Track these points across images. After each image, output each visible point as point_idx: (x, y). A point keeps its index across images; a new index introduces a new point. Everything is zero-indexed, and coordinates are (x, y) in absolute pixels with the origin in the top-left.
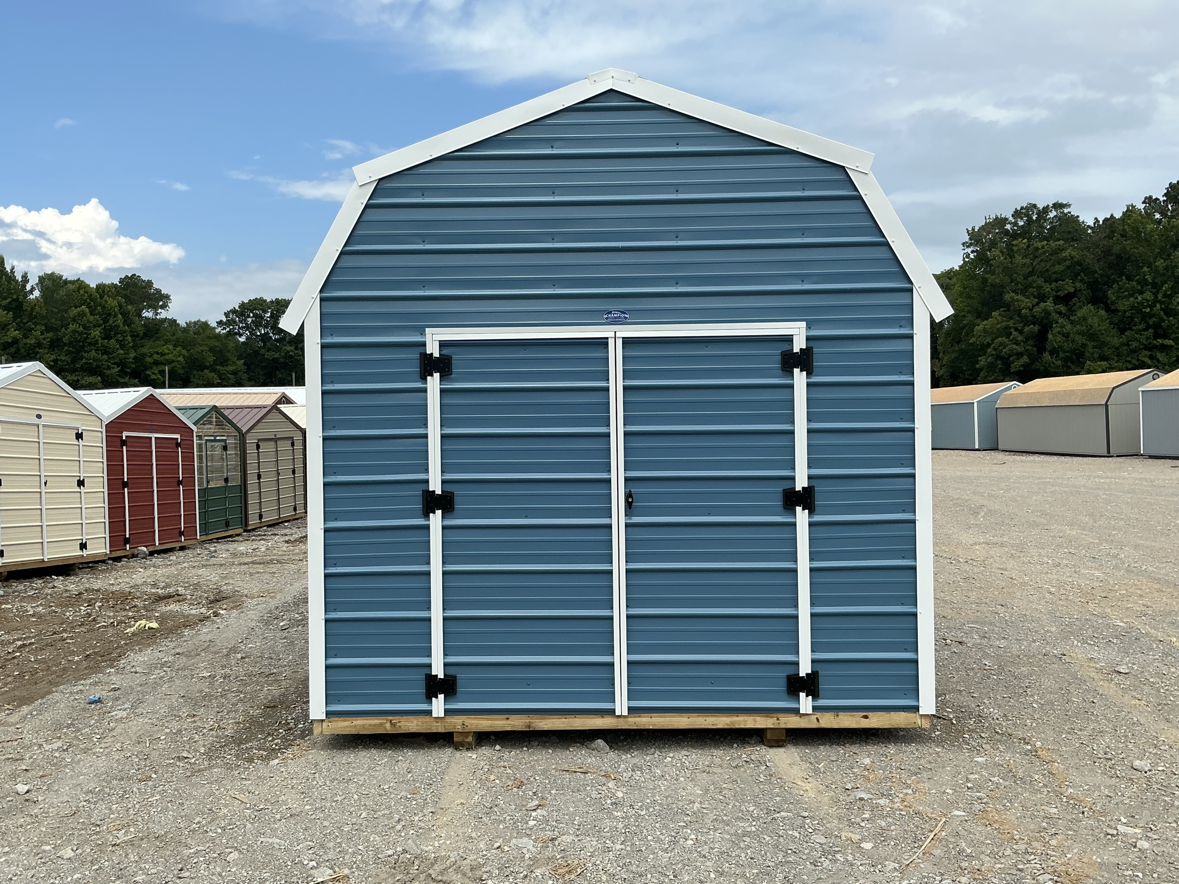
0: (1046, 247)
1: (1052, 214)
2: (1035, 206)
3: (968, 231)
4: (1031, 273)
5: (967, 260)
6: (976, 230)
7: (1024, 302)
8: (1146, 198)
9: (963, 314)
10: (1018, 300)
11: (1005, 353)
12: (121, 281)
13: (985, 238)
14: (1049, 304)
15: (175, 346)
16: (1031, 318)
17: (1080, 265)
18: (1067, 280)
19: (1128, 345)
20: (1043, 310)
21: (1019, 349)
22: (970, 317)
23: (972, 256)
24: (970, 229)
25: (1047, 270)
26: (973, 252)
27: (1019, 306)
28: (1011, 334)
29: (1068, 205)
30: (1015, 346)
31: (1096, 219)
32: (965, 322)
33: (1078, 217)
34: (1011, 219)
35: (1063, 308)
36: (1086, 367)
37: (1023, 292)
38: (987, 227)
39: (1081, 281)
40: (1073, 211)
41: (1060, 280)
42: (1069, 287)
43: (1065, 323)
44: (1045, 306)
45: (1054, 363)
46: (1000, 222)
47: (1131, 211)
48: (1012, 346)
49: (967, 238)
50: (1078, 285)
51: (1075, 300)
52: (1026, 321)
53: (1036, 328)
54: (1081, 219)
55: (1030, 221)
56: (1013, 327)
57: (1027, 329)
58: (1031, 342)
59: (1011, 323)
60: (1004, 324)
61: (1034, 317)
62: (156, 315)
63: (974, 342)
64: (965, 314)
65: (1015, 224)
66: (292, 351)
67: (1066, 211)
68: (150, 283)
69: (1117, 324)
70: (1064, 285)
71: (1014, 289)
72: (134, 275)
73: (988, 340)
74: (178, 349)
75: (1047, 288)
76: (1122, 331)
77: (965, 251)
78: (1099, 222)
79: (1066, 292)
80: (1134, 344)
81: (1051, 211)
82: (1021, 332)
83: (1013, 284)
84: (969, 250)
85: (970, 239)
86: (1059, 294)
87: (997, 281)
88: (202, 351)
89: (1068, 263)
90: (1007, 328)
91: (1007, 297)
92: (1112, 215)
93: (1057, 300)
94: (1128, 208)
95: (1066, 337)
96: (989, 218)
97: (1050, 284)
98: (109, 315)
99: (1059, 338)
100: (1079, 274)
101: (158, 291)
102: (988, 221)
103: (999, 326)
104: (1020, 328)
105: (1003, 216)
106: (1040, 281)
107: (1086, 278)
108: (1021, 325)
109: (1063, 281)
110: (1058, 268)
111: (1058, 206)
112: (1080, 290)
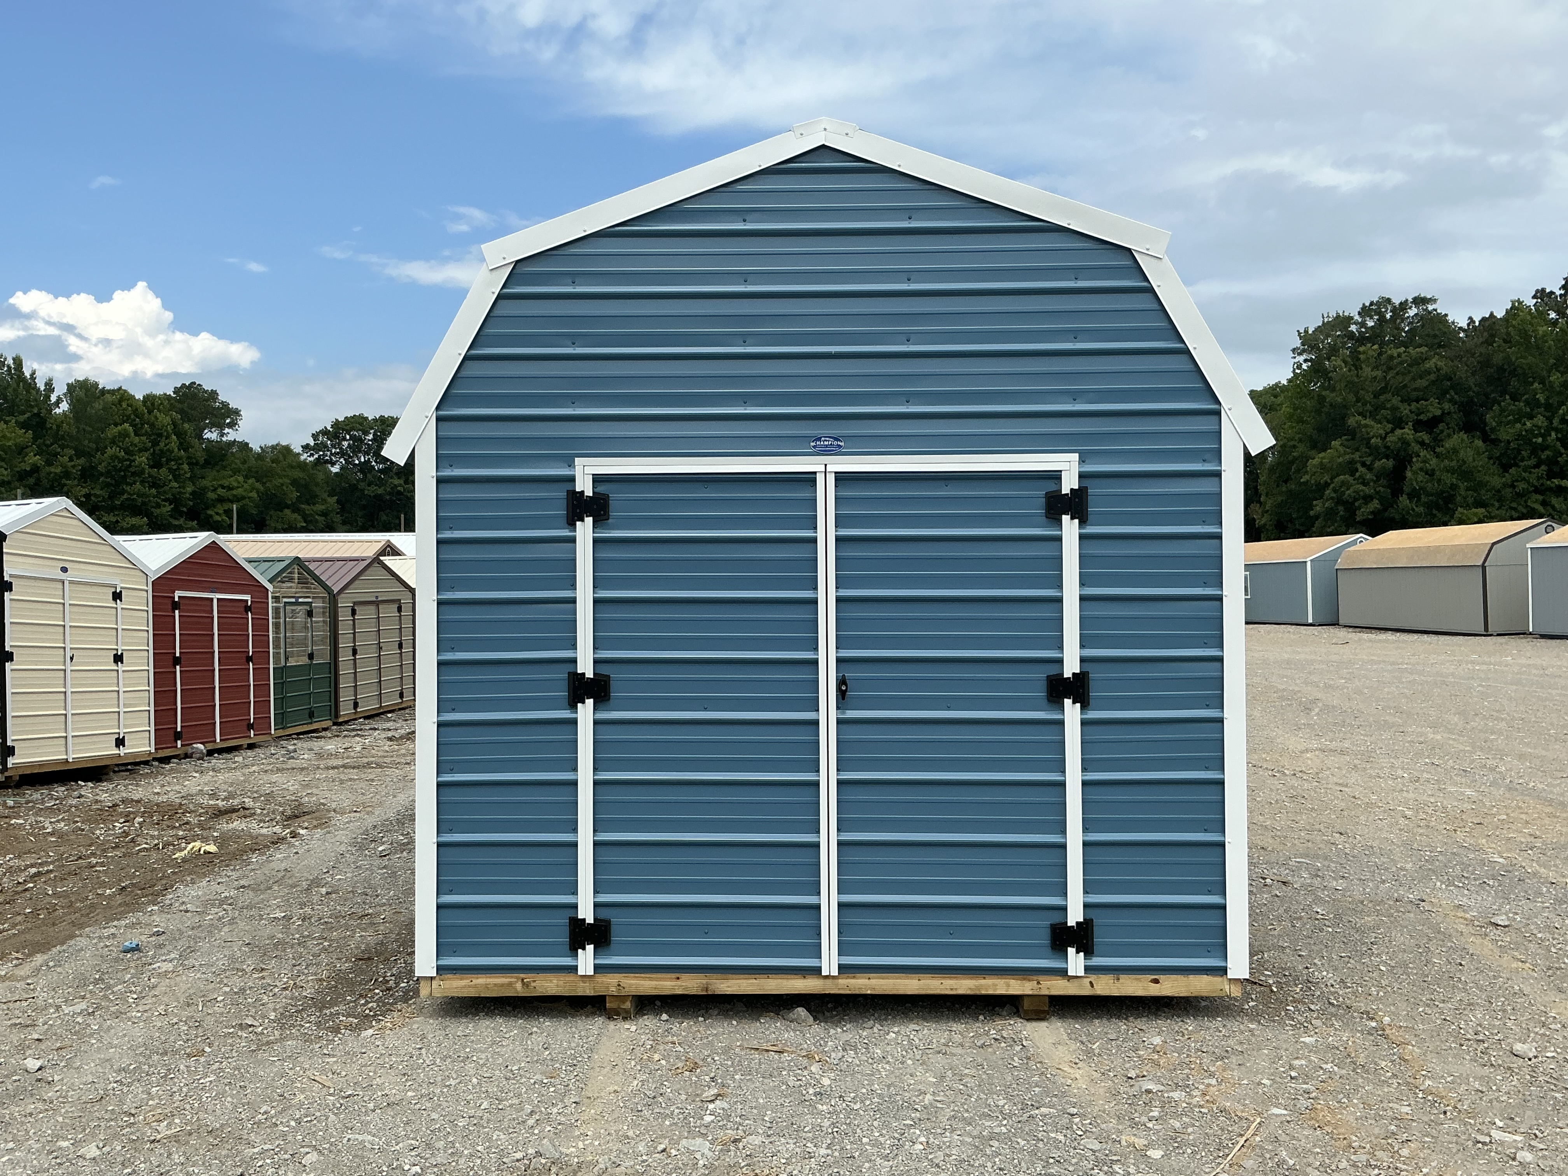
0: (1403, 355)
1: (1412, 312)
2: (1389, 300)
3: (1299, 333)
4: (1384, 390)
5: (1298, 371)
6: (1310, 332)
7: (1375, 429)
8: (1537, 291)
9: (1292, 443)
10: (1366, 426)
11: (1349, 495)
12: (177, 391)
13: (1323, 342)
14: (1407, 432)
15: (246, 477)
16: (1384, 450)
17: (1450, 379)
18: (1432, 399)
19: (1513, 486)
20: (1399, 439)
21: (1367, 490)
22: (1301, 448)
23: (1304, 366)
24: (1302, 331)
25: (1405, 386)
26: (1306, 361)
27: (1368, 433)
28: (1357, 470)
29: (1433, 300)
30: (1361, 487)
31: (1470, 318)
32: (1295, 454)
33: (1446, 315)
34: (1357, 318)
35: (1425, 436)
36: (1457, 515)
37: (1373, 415)
38: (1326, 328)
39: (1450, 401)
40: (1441, 308)
41: (1423, 399)
42: (1433, 408)
43: (1428, 456)
44: (1403, 434)
45: (1413, 510)
46: (1343, 321)
47: (1517, 308)
48: (1357, 486)
49: (1298, 343)
50: (1447, 406)
51: (1441, 426)
52: (1376, 453)
53: (1390, 463)
54: (1450, 319)
55: (1382, 320)
56: (1359, 462)
57: (1377, 464)
58: (1383, 481)
59: (1356, 456)
60: (1347, 457)
61: (1387, 448)
62: (222, 436)
63: (1308, 481)
64: (1296, 443)
65: (1363, 324)
66: (400, 485)
67: (1430, 308)
68: (214, 394)
69: (1498, 458)
70: (1427, 406)
71: (1361, 410)
72: (194, 383)
73: (1327, 478)
74: (250, 481)
75: (1405, 410)
76: (1505, 468)
77: (1296, 360)
78: (1474, 322)
79: (1431, 415)
80: (1521, 486)
81: (1410, 308)
82: (1370, 468)
83: (1359, 404)
84: (1301, 359)
85: (1303, 344)
86: (1421, 417)
87: (1339, 400)
88: (282, 485)
89: (1433, 377)
90: (1352, 462)
91: (1352, 421)
92: (1492, 314)
93: (1418, 425)
94: (1513, 304)
95: (1430, 475)
96: (1328, 316)
97: (1409, 405)
98: (160, 435)
99: (1421, 477)
100: (1447, 392)
101: (225, 405)
102: (1326, 320)
103: (1341, 460)
104: (1368, 463)
105: (1346, 314)
106: (1396, 401)
107: (1456, 397)
108: (1370, 458)
109: (1426, 400)
110: (1422, 383)
111: (1419, 301)
112: (1449, 413)
